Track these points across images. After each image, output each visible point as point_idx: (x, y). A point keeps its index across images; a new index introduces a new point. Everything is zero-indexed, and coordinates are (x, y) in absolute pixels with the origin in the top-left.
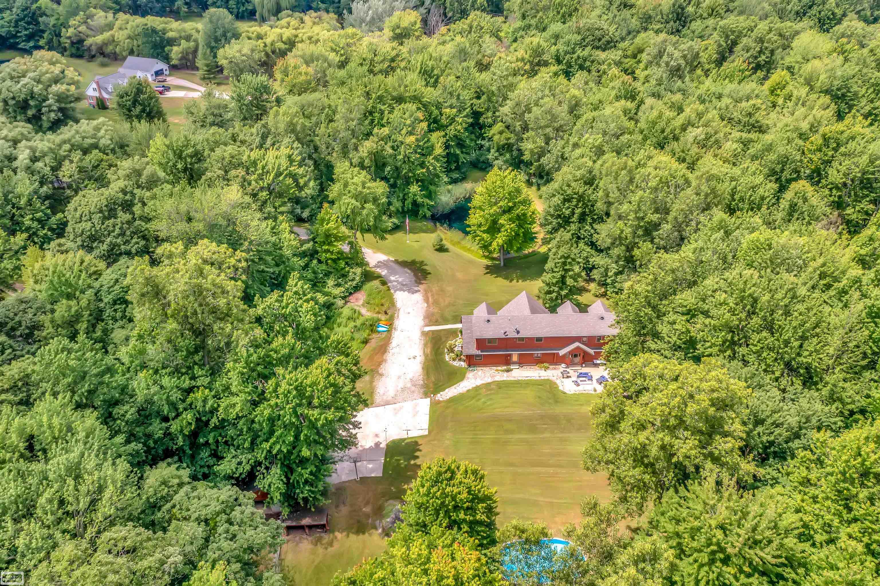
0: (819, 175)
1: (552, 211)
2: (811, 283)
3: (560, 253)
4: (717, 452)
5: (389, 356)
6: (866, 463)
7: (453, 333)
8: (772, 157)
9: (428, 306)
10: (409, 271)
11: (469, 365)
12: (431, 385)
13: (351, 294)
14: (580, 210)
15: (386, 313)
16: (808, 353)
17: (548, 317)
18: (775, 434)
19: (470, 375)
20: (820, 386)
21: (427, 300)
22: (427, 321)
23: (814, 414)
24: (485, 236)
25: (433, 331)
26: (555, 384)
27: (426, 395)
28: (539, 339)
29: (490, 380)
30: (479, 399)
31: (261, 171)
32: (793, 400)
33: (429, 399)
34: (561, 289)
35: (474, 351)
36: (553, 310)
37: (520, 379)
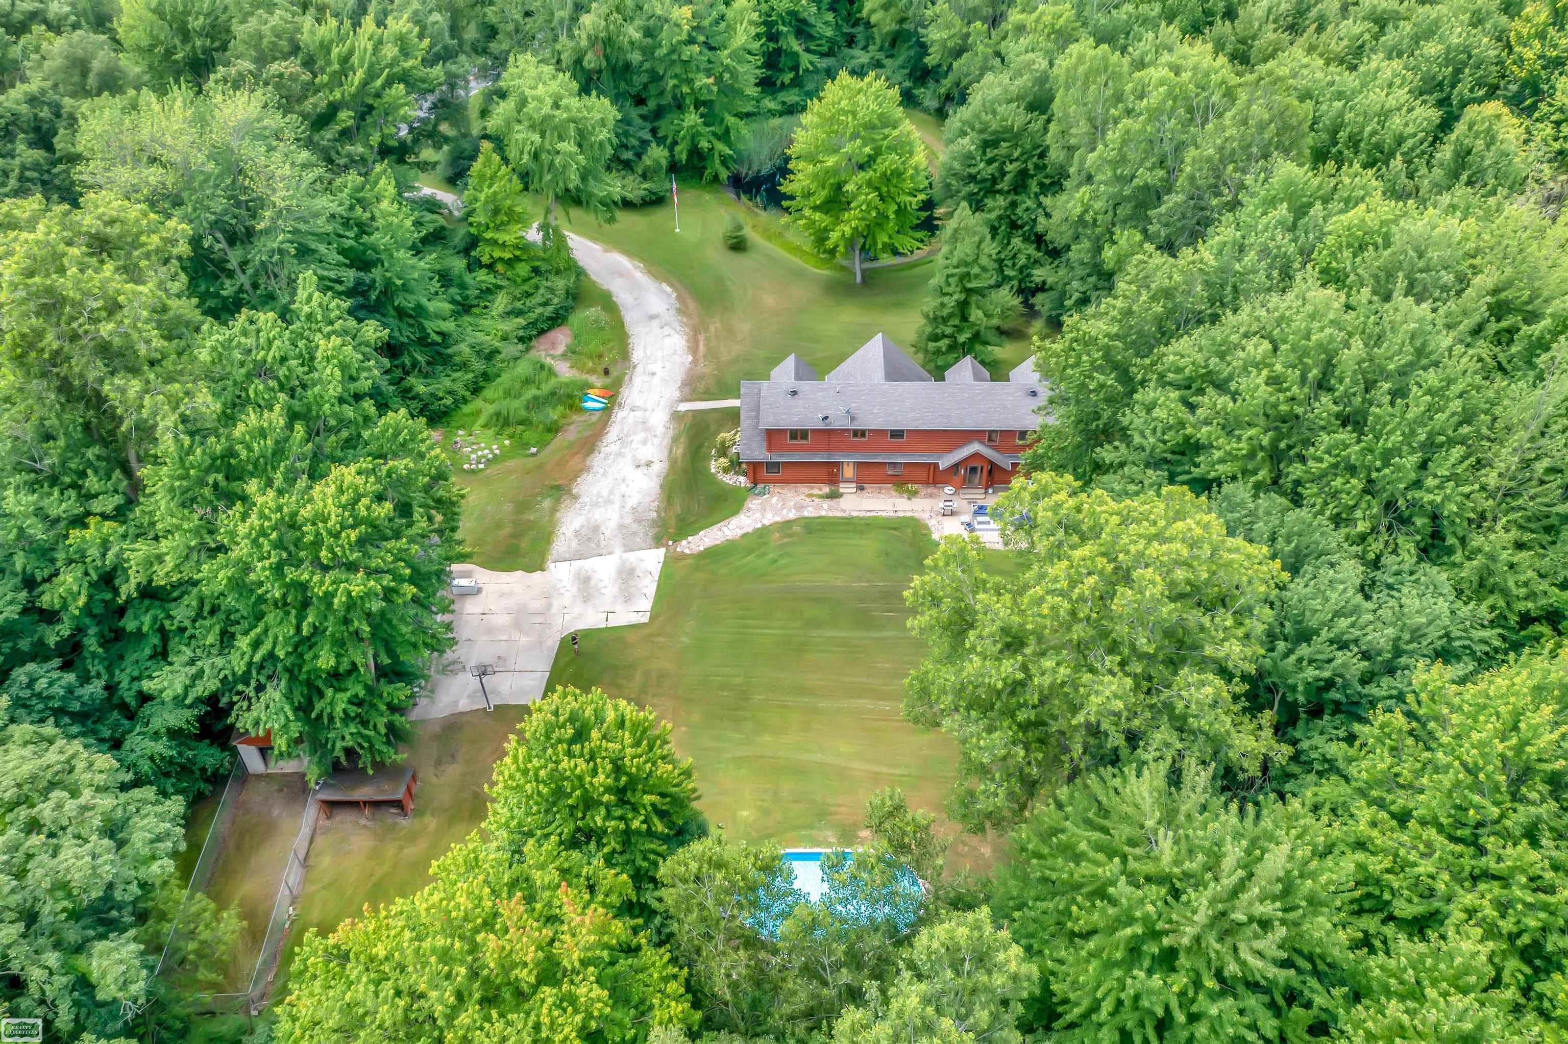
0: (1536, 91)
1: (957, 165)
2: (1468, 324)
3: (958, 255)
4: (1180, 706)
5: (597, 461)
6: (1529, 749)
7: (732, 417)
8: (1432, 49)
9: (695, 362)
10: (668, 289)
11: (755, 483)
12: (673, 522)
13: (542, 332)
14: (1015, 165)
15: (606, 372)
16: (1437, 482)
17: (926, 388)
18: (1334, 664)
19: (754, 503)
20: (1458, 557)
21: (693, 349)
22: (687, 390)
23: (1430, 623)
24: (817, 216)
25: (696, 413)
26: (926, 527)
27: (658, 541)
28: (897, 434)
29: (792, 515)
30: (764, 554)
31: (336, 67)
32: (1390, 587)
33: (663, 551)
34: (959, 329)
35: (761, 454)
36: (939, 374)
37: (855, 514)
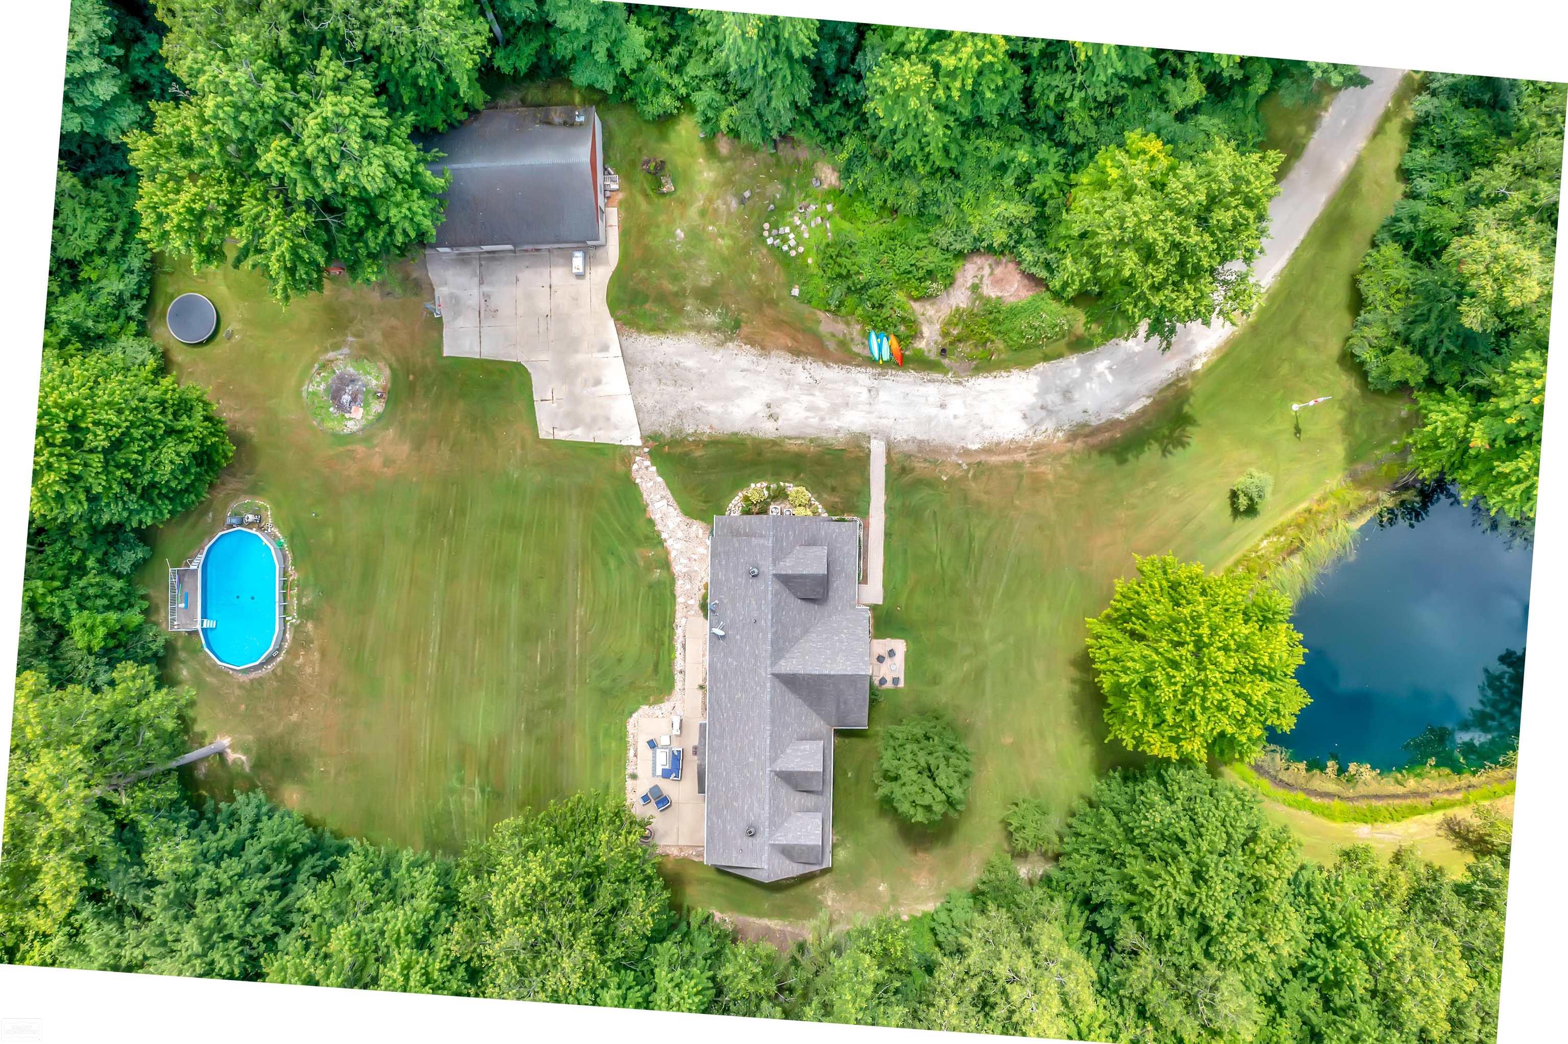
5: (780, 361)
9: (966, 452)
12: (679, 450)
22: (910, 448)
25: (868, 460)
26: (659, 701)
27: (645, 438)
30: (623, 543)
33: (639, 443)
37: (679, 632)
